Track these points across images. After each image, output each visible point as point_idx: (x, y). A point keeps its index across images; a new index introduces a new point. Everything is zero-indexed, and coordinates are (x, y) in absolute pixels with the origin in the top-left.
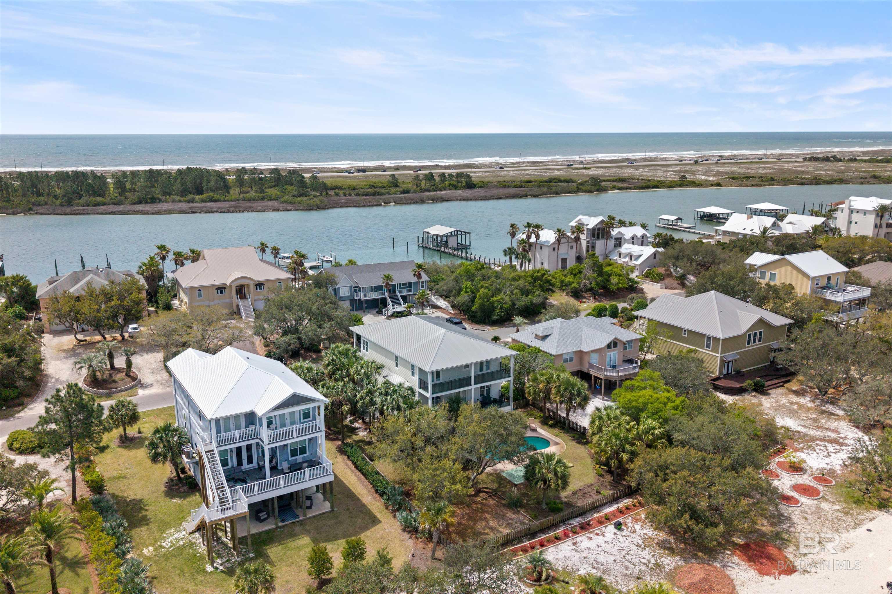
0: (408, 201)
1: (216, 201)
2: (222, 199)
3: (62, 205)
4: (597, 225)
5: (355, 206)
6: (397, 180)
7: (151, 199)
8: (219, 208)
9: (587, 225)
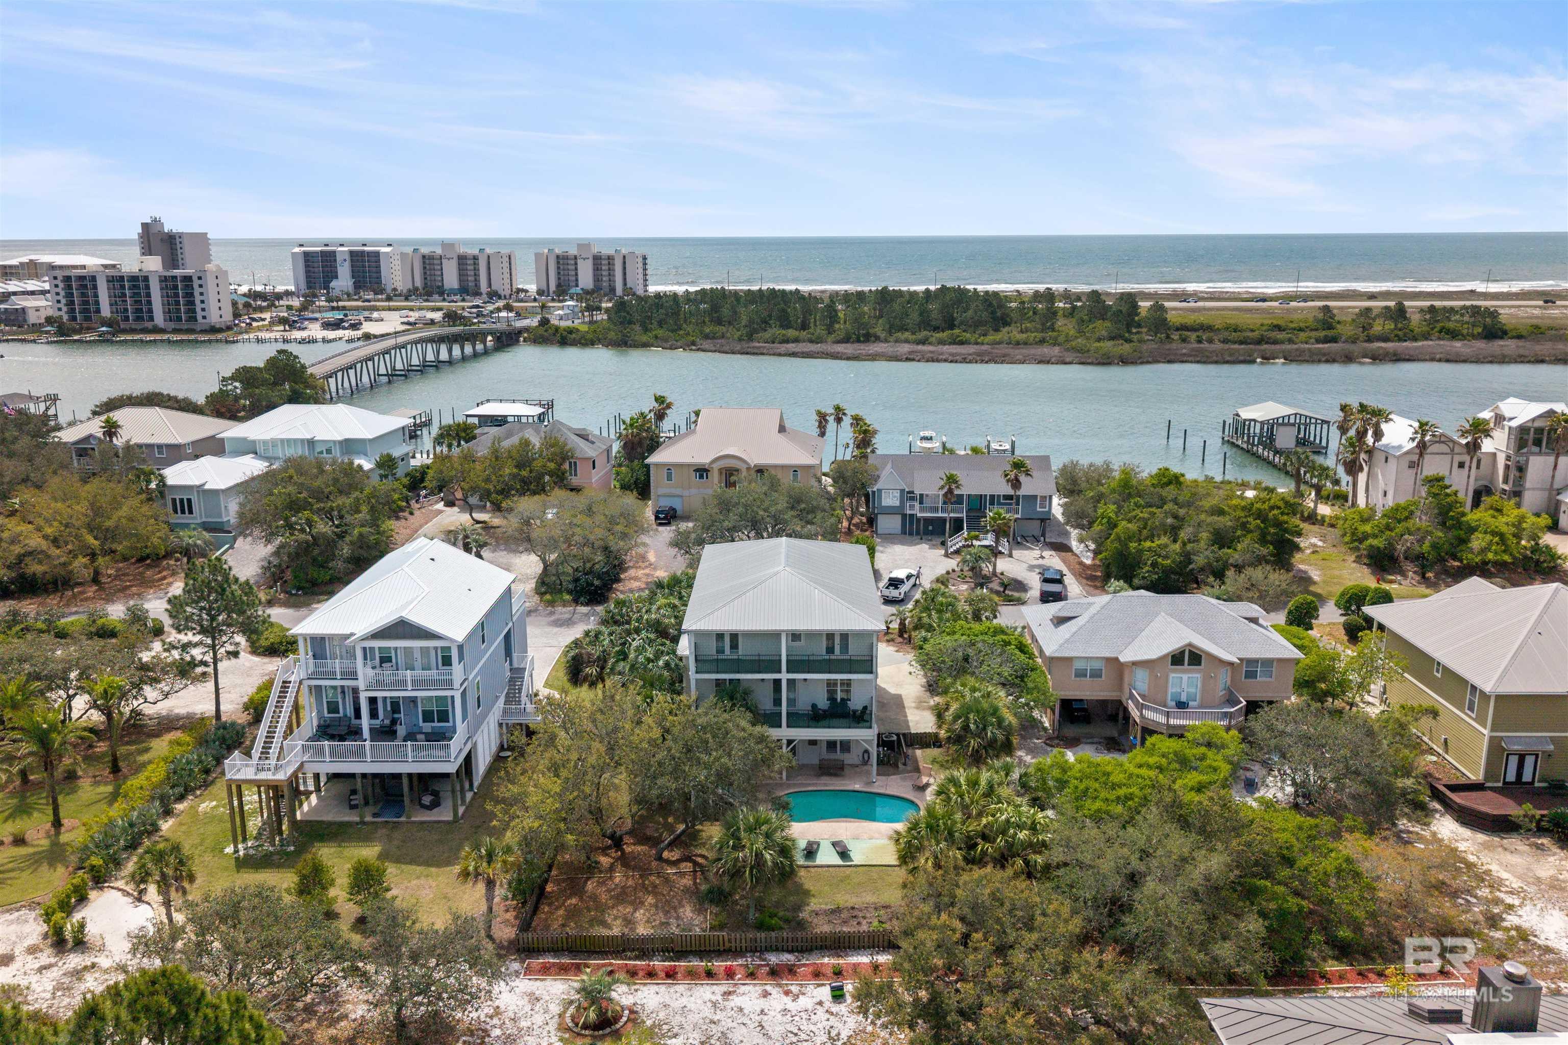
0: (1315, 357)
1: (962, 343)
2: (973, 340)
3: (740, 340)
4: (1533, 420)
5: (1198, 362)
6: (1332, 317)
7: (864, 335)
8: (952, 355)
9: (1511, 419)
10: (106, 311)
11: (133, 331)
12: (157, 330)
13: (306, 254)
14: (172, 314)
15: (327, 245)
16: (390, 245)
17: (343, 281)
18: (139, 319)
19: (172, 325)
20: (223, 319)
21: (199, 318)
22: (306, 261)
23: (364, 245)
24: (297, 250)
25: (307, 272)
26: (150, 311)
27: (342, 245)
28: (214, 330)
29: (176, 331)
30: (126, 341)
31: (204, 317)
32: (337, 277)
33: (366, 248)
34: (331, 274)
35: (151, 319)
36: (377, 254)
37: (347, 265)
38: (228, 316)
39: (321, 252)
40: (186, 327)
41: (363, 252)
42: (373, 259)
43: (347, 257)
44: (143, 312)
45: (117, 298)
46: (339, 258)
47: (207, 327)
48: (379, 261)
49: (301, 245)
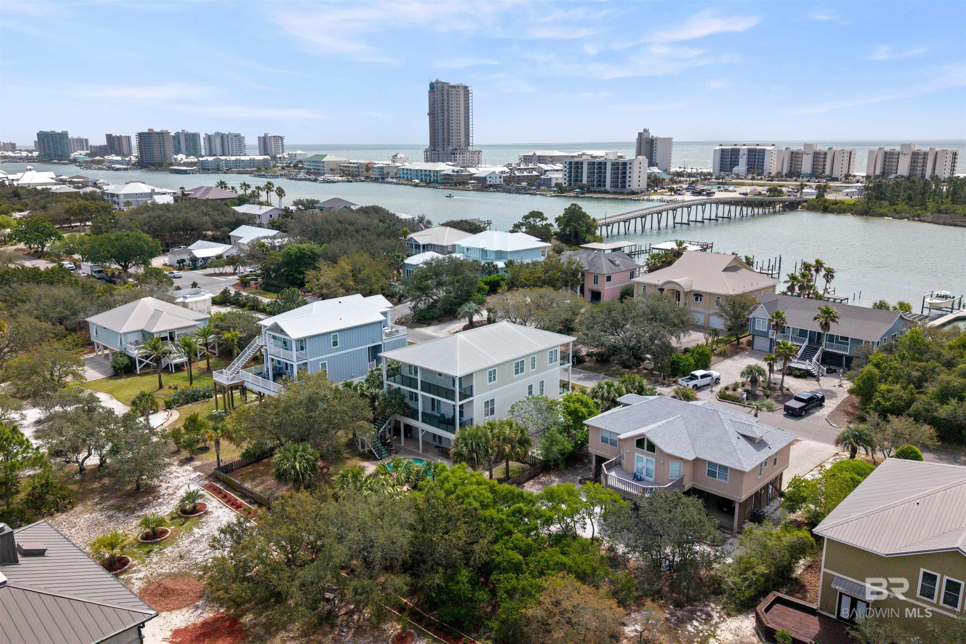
10: (585, 181)
11: (595, 192)
12: (606, 192)
13: (722, 150)
14: (614, 184)
15: (735, 145)
16: (773, 145)
17: (742, 167)
18: (599, 185)
19: (614, 189)
20: (641, 187)
21: (627, 186)
22: (722, 155)
23: (758, 145)
24: (718, 148)
25: (722, 161)
26: (605, 181)
27: (744, 145)
28: (633, 193)
29: (615, 193)
30: (591, 197)
31: (629, 186)
32: (738, 165)
33: (758, 147)
34: (735, 163)
35: (605, 186)
36: (763, 151)
37: (745, 157)
38: (644, 185)
39: (732, 149)
40: (619, 191)
41: (756, 149)
42: (761, 154)
43: (746, 153)
44: (601, 182)
45: (591, 173)
46: (741, 153)
47: (630, 191)
48: (764, 156)
49: (721, 145)
